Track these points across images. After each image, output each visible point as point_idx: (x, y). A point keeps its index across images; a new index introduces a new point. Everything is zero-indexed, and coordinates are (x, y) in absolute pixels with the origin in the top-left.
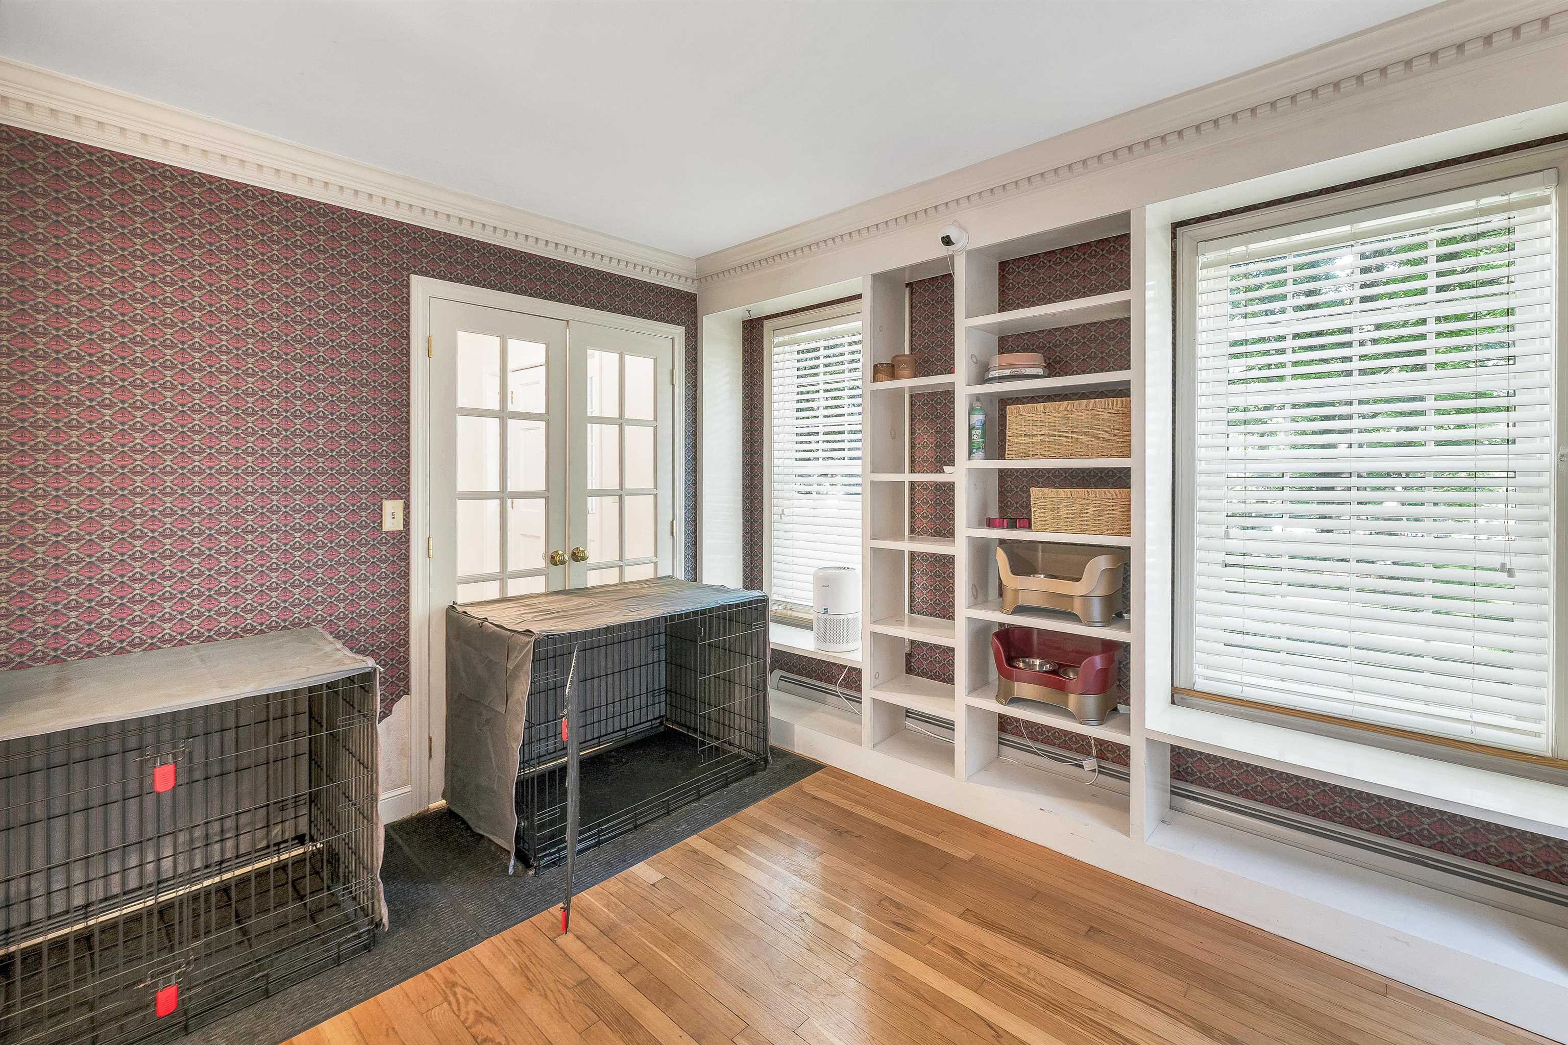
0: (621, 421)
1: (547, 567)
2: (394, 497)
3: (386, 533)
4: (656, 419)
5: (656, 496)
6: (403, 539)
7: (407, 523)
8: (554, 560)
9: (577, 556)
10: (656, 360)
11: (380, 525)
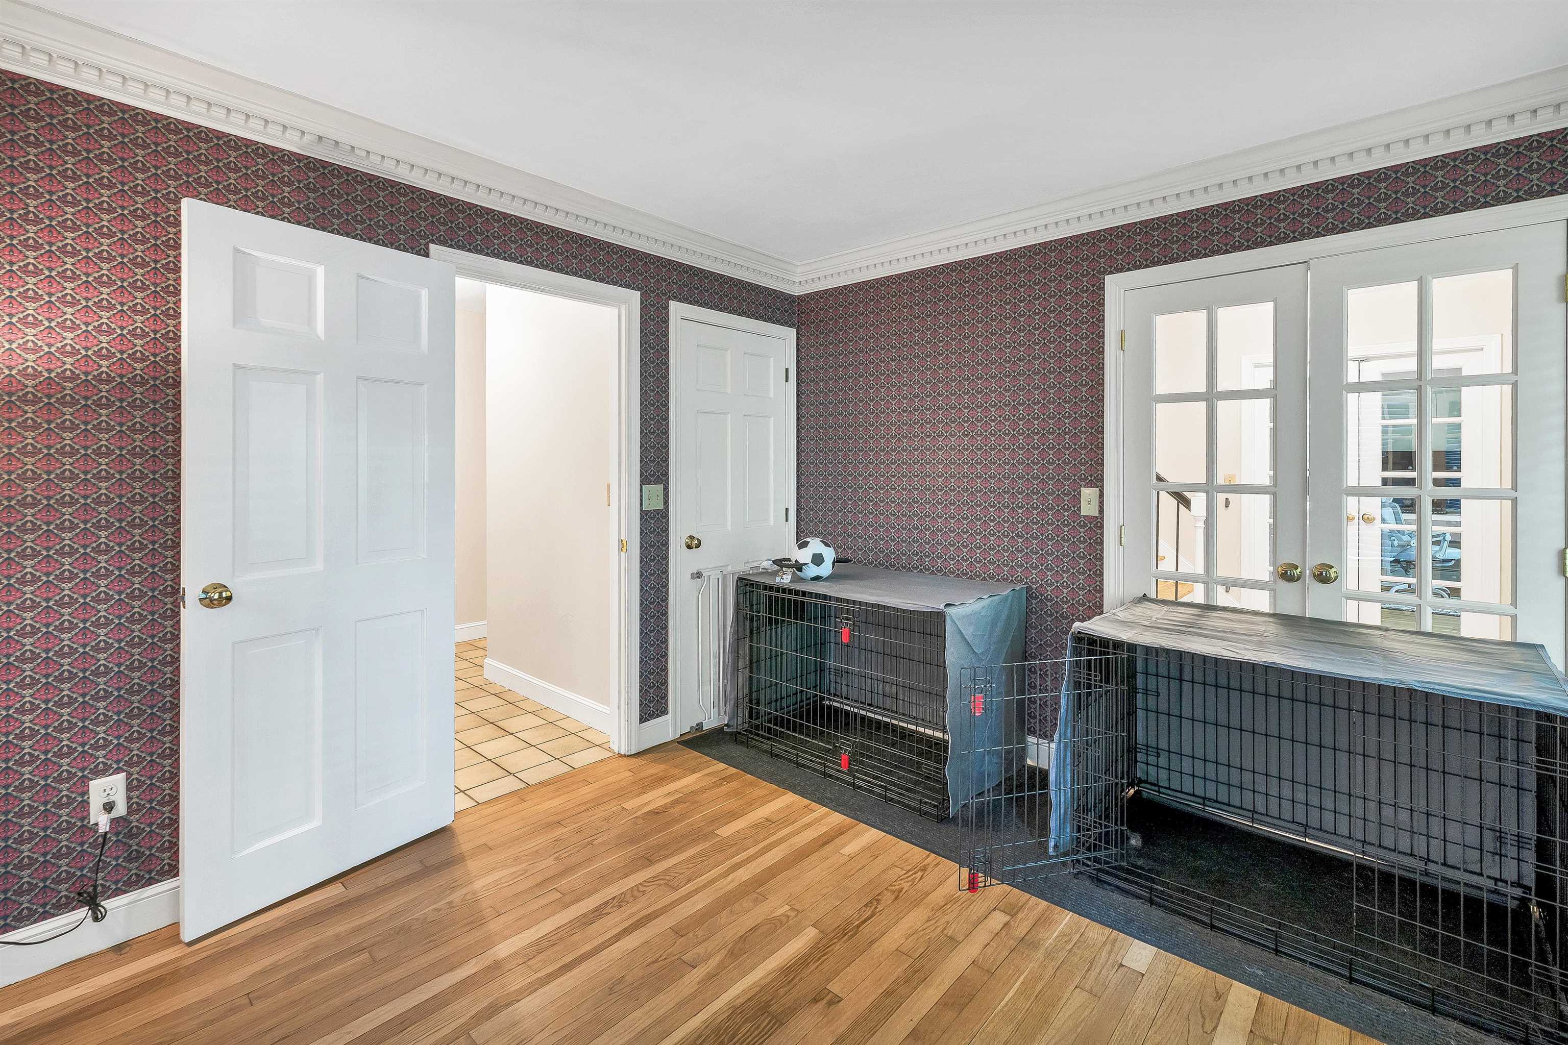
0: (1419, 383)
1: (1275, 582)
2: (1091, 484)
3: (1085, 517)
4: (1515, 371)
5: (1515, 501)
6: (1097, 524)
7: (1101, 511)
8: (1287, 574)
9: (1323, 576)
10: (1516, 269)
11: (1079, 509)
